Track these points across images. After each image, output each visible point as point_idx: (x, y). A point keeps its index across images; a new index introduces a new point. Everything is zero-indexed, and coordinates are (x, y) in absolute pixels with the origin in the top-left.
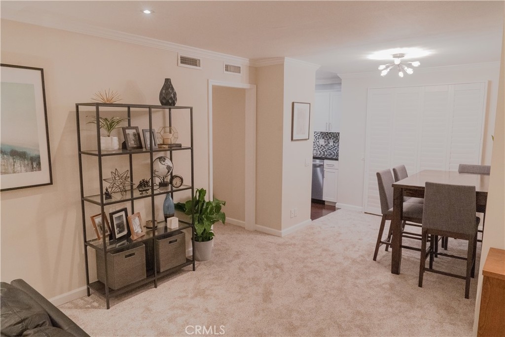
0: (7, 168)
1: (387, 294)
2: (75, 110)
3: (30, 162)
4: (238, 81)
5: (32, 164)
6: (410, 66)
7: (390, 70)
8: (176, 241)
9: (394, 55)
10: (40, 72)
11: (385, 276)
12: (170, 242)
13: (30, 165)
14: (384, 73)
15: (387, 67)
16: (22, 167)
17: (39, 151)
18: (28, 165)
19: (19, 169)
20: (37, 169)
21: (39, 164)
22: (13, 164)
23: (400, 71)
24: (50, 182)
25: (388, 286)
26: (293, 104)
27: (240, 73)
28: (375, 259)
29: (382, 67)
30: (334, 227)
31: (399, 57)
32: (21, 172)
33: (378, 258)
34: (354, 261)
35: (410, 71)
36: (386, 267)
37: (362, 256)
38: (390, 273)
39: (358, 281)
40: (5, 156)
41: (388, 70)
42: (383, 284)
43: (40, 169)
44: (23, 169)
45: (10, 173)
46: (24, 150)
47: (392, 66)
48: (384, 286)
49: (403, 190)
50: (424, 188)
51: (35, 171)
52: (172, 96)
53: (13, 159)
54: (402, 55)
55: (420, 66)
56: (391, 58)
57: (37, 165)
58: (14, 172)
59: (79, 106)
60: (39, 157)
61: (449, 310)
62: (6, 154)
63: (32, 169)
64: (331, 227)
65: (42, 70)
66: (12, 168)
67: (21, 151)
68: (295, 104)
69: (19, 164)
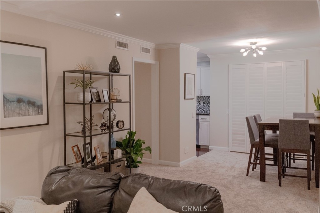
0: (25, 112)
1: (262, 191)
2: (62, 75)
3: (37, 109)
4: (148, 59)
5: (38, 110)
6: (260, 50)
7: (249, 52)
8: (120, 165)
9: (250, 43)
10: (44, 50)
11: (258, 183)
12: (118, 166)
13: (37, 111)
14: (245, 54)
15: (246, 51)
16: (33, 112)
17: (42, 101)
18: (36, 110)
19: (31, 113)
20: (41, 113)
21: (42, 110)
22: (28, 109)
23: (254, 53)
24: (47, 123)
25: (261, 187)
26: (185, 74)
27: (150, 53)
28: (247, 175)
29: (242, 50)
30: (213, 160)
31: (253, 44)
32: (32, 115)
33: (249, 174)
34: (234, 177)
35: (261, 53)
36: (256, 178)
37: (238, 174)
38: (260, 181)
39: (242, 186)
40: (25, 104)
41: (248, 52)
42: (258, 186)
43: (42, 113)
44: (34, 113)
45: (27, 116)
46: (35, 101)
47: (249, 49)
48: (258, 187)
49: (265, 126)
50: (278, 124)
51: (40, 115)
52: (118, 67)
53: (29, 106)
54: (255, 43)
55: (266, 50)
56: (249, 45)
57: (41, 111)
58: (29, 115)
59: (66, 73)
60: (42, 106)
61: (300, 195)
62: (25, 103)
63: (38, 114)
64: (211, 160)
65: (45, 48)
66: (28, 112)
67: (33, 101)
68: (186, 74)
69: (32, 110)
